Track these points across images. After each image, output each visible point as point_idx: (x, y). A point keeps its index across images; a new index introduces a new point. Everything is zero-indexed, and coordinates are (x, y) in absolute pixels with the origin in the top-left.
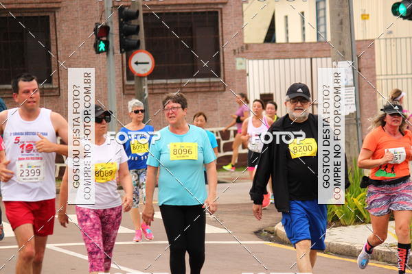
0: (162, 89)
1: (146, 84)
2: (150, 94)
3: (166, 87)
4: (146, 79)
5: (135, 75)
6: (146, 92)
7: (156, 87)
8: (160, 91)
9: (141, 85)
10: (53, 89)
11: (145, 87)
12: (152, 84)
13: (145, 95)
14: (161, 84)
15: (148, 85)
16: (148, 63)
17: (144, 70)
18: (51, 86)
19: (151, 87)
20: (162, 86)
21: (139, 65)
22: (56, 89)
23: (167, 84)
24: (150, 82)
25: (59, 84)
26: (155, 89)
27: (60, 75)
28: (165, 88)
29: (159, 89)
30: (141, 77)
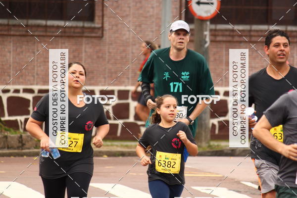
0: (226, 36)
1: (208, 29)
2: (211, 41)
3: (232, 34)
4: (208, 23)
5: (196, 17)
6: (208, 39)
7: (220, 33)
8: (224, 39)
9: (201, 30)
10: (94, 28)
11: (207, 33)
12: (215, 30)
13: (206, 42)
14: (226, 30)
15: (211, 30)
16: (212, 4)
17: (207, 12)
18: (93, 25)
19: (214, 33)
20: (227, 33)
21: (202, 6)
22: (99, 28)
23: (233, 31)
24: (213, 27)
25: (103, 23)
26: (218, 35)
27: (105, 12)
28: (229, 36)
29: (223, 35)
30: (202, 20)
